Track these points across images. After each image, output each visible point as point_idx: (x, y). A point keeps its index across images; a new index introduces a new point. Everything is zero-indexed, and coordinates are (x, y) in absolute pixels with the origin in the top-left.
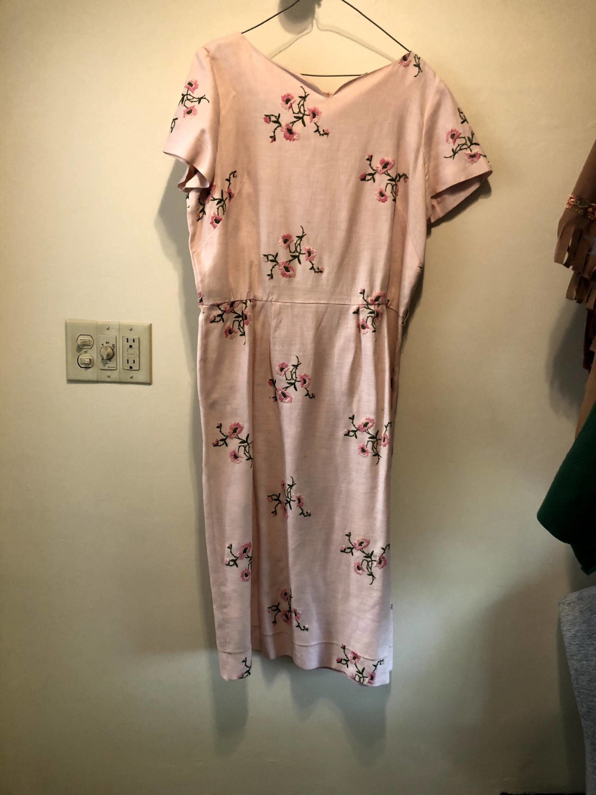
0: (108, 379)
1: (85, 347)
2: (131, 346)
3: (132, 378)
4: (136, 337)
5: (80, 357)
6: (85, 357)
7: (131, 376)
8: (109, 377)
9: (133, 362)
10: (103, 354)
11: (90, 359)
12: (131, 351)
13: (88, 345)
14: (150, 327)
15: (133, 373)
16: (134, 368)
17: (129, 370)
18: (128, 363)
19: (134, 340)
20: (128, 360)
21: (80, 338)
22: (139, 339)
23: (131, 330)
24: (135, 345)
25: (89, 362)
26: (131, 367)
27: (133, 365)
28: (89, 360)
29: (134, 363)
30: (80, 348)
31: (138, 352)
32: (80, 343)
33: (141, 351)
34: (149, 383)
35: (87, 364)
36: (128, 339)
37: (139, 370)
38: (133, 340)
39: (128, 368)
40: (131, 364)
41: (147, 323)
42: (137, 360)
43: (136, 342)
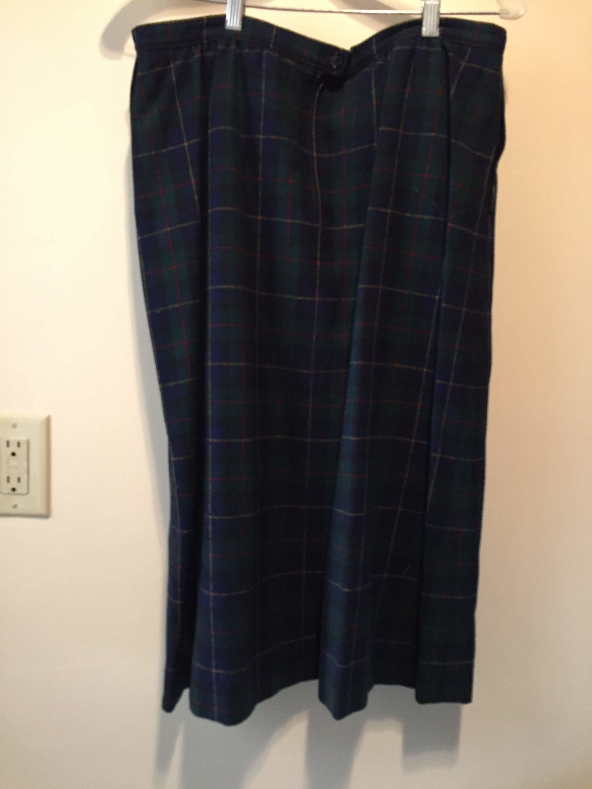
2: (13, 454)
3: (15, 506)
4: (22, 438)
7: (13, 504)
9: (16, 480)
12: (14, 462)
14: (48, 421)
15: (15, 499)
16: (18, 491)
17: (11, 494)
18: (8, 482)
19: (19, 443)
20: (8, 478)
22: (28, 442)
23: (14, 426)
24: (21, 452)
26: (14, 490)
27: (17, 486)
29: (19, 482)
33: (31, 461)
34: (46, 515)
36: (8, 443)
37: (28, 493)
38: (16, 444)
39: (9, 491)
40: (14, 483)
41: (42, 415)
42: (24, 477)
43: (24, 447)
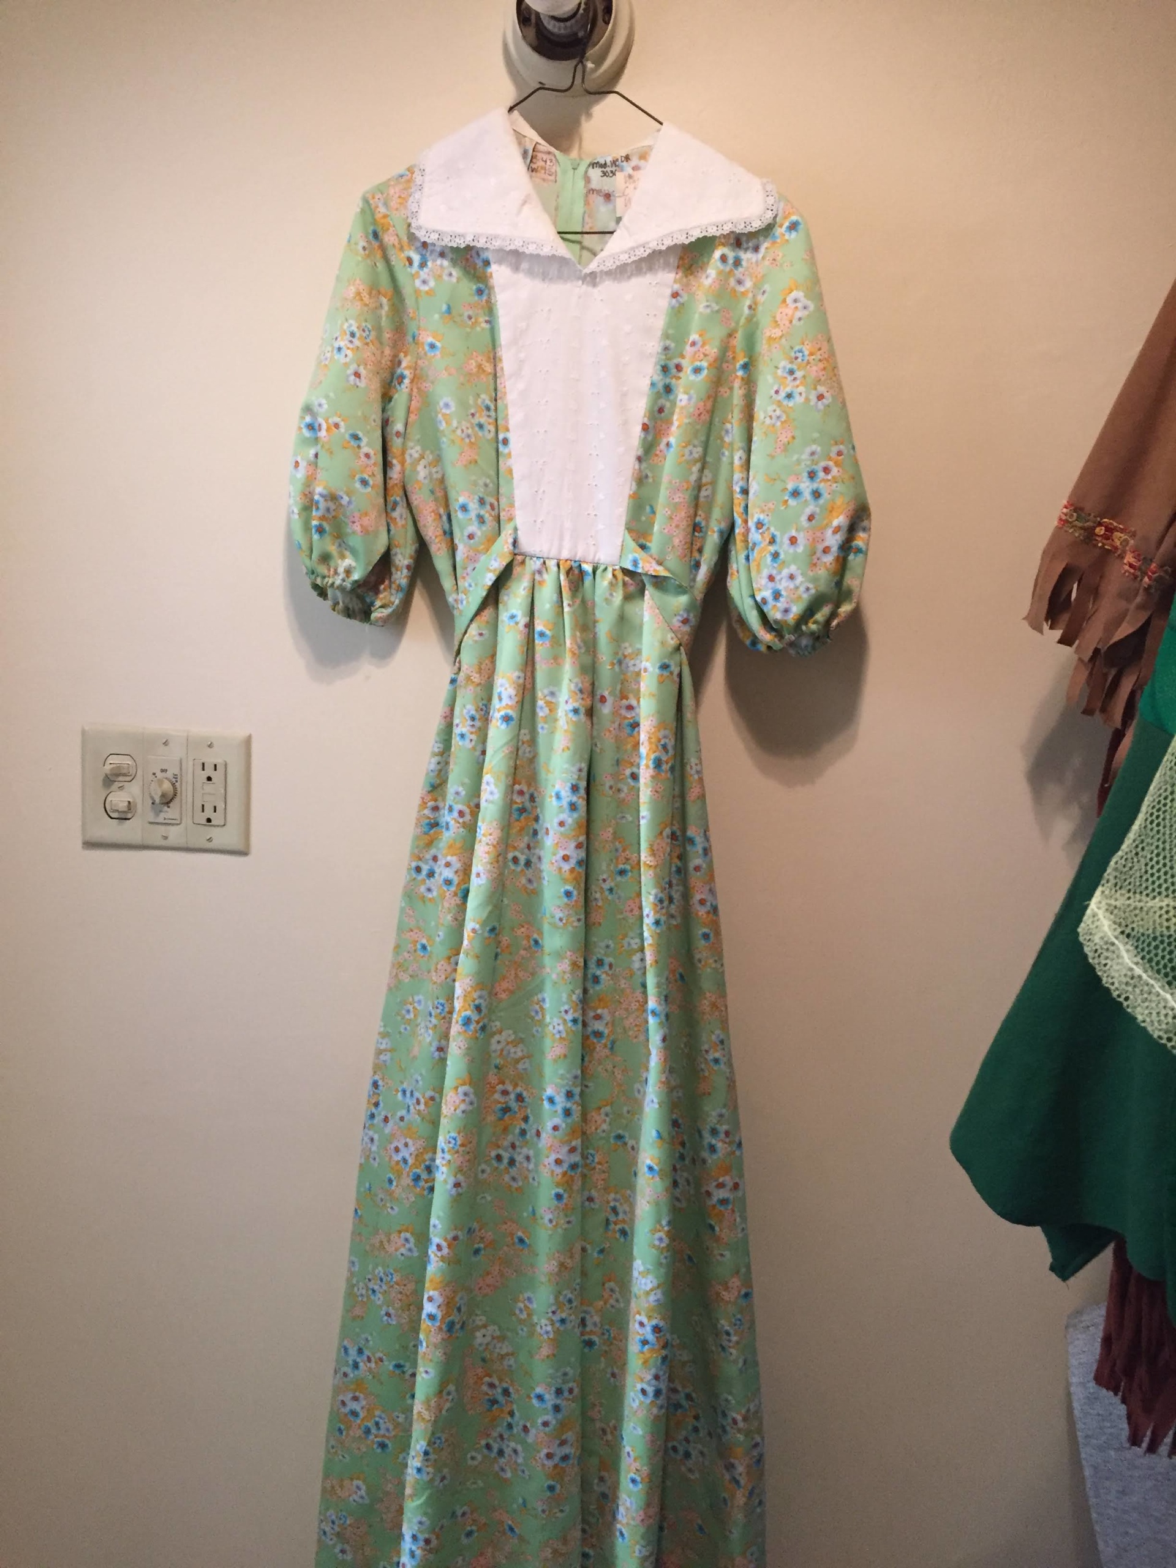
0: (163, 843)
1: (121, 778)
2: (209, 779)
3: (210, 840)
4: (219, 761)
5: (109, 799)
6: (119, 799)
7: (208, 837)
8: (166, 838)
9: (212, 809)
10: (153, 794)
11: (129, 802)
12: (209, 787)
13: (125, 775)
14: (248, 742)
15: (211, 832)
16: (213, 823)
17: (206, 826)
18: (203, 811)
19: (215, 766)
20: (203, 806)
21: (110, 760)
22: (226, 765)
23: (211, 746)
24: (217, 777)
25: (126, 809)
26: (209, 820)
27: (212, 816)
28: (126, 804)
29: (215, 811)
30: (109, 781)
31: (223, 791)
32: (108, 772)
33: (228, 789)
34: (244, 853)
35: (124, 812)
36: (203, 764)
37: (225, 823)
38: (213, 767)
39: (205, 822)
40: (209, 813)
41: (241, 733)
42: (220, 806)
43: (220, 768)
